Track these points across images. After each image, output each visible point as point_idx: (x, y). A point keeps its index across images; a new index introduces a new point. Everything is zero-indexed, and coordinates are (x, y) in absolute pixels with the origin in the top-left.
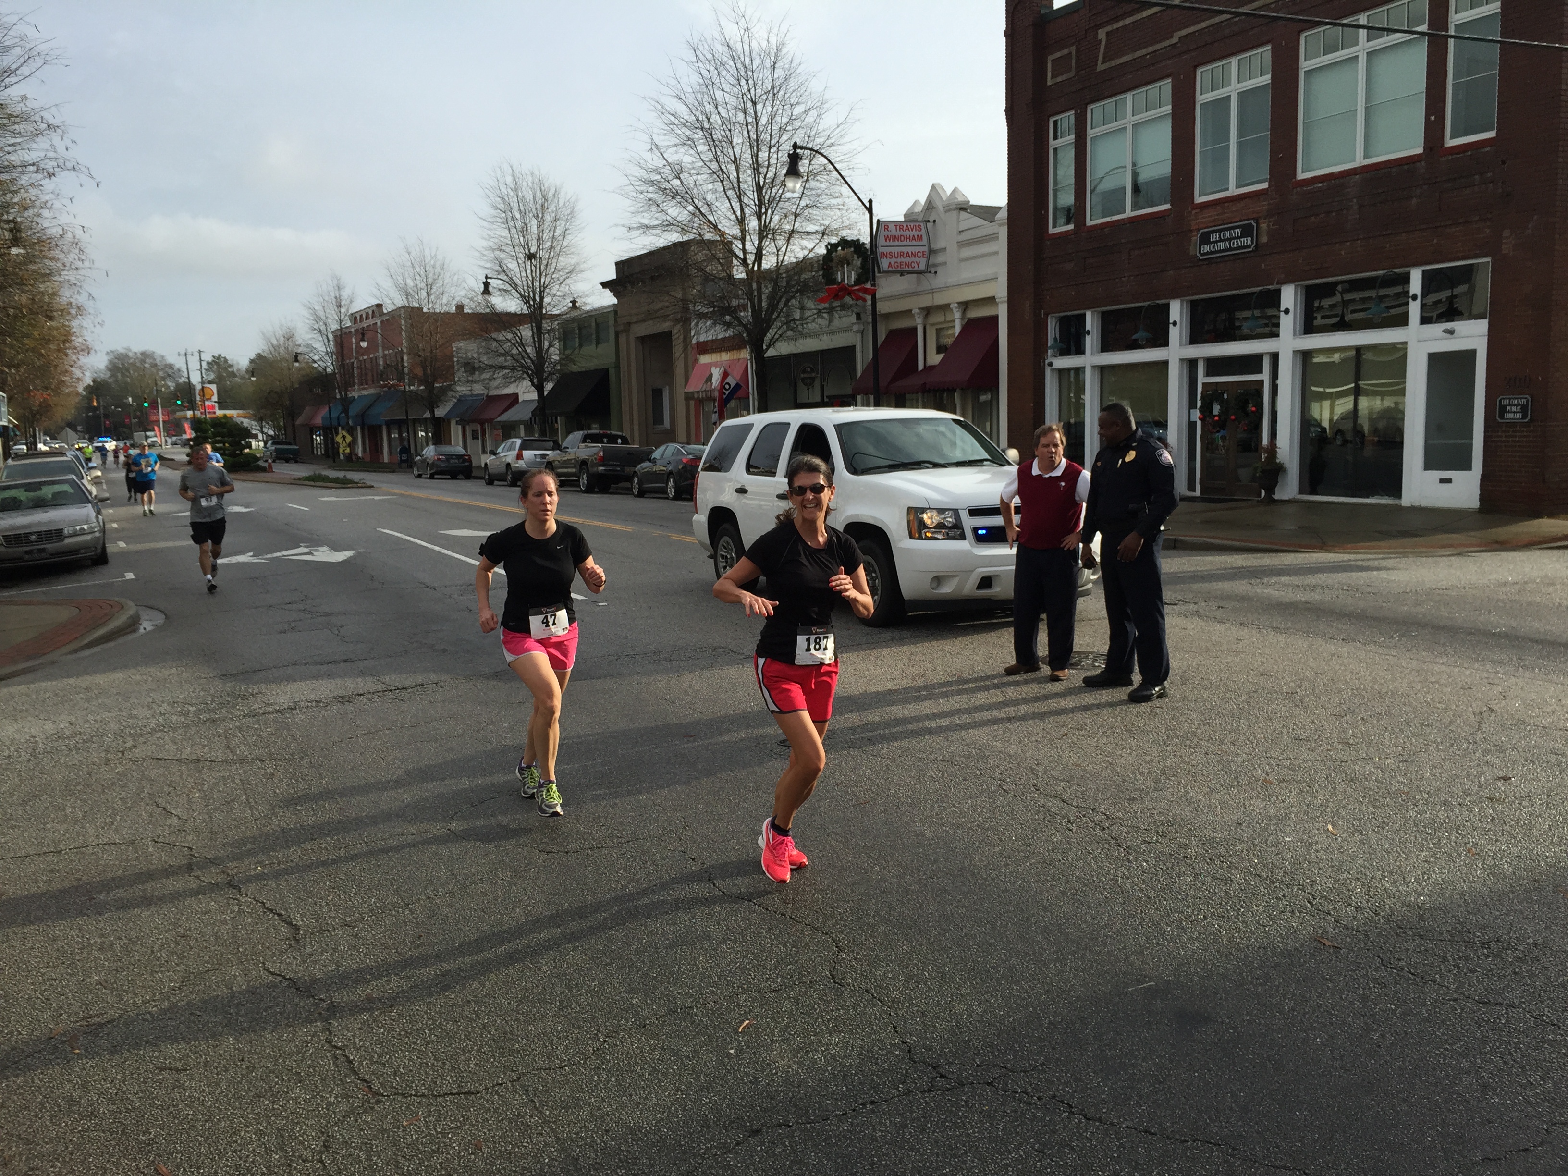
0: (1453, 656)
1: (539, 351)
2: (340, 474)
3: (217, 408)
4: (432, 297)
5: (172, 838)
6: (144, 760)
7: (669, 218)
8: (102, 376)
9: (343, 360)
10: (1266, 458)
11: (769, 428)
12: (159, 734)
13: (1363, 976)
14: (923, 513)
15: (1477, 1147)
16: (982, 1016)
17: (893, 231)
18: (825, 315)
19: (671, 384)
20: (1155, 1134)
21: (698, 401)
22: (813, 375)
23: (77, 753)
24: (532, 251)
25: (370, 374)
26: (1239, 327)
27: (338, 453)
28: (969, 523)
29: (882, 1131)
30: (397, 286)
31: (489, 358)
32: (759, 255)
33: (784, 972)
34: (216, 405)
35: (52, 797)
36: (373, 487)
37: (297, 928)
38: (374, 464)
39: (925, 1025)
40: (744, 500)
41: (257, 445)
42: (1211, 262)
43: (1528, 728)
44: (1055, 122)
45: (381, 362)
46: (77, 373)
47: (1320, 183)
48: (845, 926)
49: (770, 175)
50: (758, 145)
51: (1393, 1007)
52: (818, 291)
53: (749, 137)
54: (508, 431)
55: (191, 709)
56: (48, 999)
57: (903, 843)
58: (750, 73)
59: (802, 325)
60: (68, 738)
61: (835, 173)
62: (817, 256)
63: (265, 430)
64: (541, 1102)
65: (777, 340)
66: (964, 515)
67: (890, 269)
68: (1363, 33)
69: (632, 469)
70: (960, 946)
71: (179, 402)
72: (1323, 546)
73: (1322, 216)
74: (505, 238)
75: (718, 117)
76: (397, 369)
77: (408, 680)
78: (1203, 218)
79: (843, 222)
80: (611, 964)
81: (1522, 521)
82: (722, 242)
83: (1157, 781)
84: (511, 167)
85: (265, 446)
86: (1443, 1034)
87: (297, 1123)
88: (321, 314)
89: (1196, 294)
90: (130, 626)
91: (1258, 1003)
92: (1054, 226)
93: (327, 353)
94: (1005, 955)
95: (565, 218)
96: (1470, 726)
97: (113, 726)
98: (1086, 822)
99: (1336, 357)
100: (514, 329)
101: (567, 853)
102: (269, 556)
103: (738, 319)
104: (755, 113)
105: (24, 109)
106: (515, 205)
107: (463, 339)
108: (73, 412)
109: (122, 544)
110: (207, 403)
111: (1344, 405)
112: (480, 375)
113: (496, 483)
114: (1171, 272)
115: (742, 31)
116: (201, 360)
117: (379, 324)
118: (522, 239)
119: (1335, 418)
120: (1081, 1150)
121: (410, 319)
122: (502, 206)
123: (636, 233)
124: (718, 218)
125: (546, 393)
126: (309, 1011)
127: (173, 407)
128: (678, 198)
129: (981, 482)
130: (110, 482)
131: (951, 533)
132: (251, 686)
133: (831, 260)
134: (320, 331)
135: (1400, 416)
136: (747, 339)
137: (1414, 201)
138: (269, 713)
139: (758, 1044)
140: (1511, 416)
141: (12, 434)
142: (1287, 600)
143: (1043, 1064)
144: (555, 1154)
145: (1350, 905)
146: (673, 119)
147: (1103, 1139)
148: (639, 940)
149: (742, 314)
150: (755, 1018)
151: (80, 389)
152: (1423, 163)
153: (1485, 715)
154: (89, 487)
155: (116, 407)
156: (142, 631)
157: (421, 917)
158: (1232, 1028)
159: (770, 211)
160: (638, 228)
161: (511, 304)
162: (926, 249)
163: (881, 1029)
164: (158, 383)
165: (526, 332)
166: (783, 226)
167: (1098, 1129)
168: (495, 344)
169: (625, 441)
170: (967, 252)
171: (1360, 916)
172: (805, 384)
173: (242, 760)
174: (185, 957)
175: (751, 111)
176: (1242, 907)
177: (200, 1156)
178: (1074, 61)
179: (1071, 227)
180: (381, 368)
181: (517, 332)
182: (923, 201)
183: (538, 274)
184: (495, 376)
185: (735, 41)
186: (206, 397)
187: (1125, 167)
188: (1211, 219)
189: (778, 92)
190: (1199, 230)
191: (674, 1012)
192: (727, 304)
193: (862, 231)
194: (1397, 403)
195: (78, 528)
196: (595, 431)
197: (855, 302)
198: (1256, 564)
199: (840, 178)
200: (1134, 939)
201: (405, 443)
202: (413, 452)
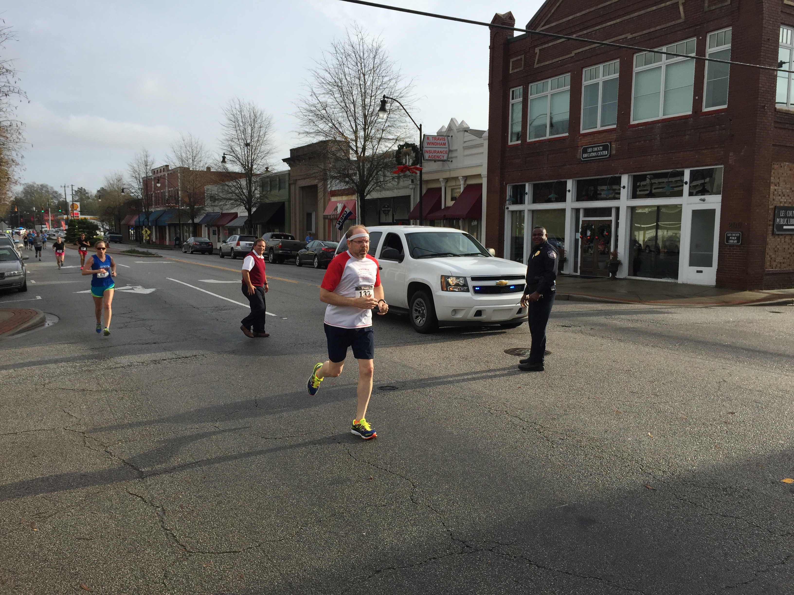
0: (705, 355)
1: (250, 192)
2: (145, 250)
3: (79, 214)
4: (195, 163)
5: (74, 428)
6: (56, 389)
7: (319, 129)
8: (20, 196)
9: (147, 192)
10: (612, 258)
12: (62, 377)
13: (667, 503)
14: (448, 278)
15: (723, 582)
16: (485, 519)
17: (431, 140)
18: (396, 180)
19: (316, 210)
20: (571, 574)
21: (330, 220)
22: (389, 209)
23: (20, 385)
24: (248, 142)
25: (161, 199)
26: (601, 194)
27: (143, 239)
28: (471, 284)
29: (440, 572)
30: (177, 157)
31: (224, 195)
32: (364, 149)
33: (388, 497)
35: (9, 406)
36: (162, 257)
37: (142, 472)
38: (161, 245)
39: (458, 523)
41: (101, 234)
42: (587, 162)
43: (742, 390)
44: (513, 91)
45: (167, 194)
46: (10, 194)
47: (641, 126)
48: (416, 476)
49: (371, 110)
50: (365, 95)
51: (682, 517)
52: (392, 168)
53: (361, 91)
54: (232, 231)
55: (77, 365)
57: (443, 437)
58: (362, 60)
59: (384, 184)
60: (14, 377)
61: (404, 111)
62: (393, 151)
63: (105, 226)
64: (271, 556)
65: (372, 191)
66: (469, 280)
67: (429, 159)
68: (664, 56)
69: (296, 252)
70: (473, 486)
71: (60, 211)
72: (640, 301)
73: (642, 142)
74: (234, 135)
75: (346, 80)
76: (175, 198)
77: (188, 353)
78: (584, 141)
79: (406, 135)
80: (301, 492)
81: (737, 292)
82: (345, 142)
83: (565, 411)
84: (239, 100)
85: (104, 235)
86: (706, 530)
87: (150, 565)
88: (137, 169)
89: (580, 177)
90: (41, 323)
91: (618, 515)
92: (511, 141)
93: (139, 189)
94: (496, 491)
95: (265, 127)
96: (715, 388)
97: (38, 372)
98: (532, 429)
99: (646, 210)
100: (237, 180)
101: (276, 438)
103: (352, 180)
104: (365, 79)
106: (240, 119)
107: (210, 184)
108: (4, 213)
109: (33, 282)
110: (75, 212)
111: (651, 234)
112: (219, 202)
113: (225, 257)
114: (568, 166)
115: (360, 40)
116: (72, 190)
117: (166, 175)
118: (243, 136)
119: (646, 240)
120: (536, 581)
121: (183, 173)
122: (233, 119)
123: (302, 136)
124: (344, 130)
125: (252, 213)
126: (152, 512)
127: (56, 213)
128: (324, 120)
129: (475, 264)
131: (462, 289)
132: (107, 354)
133: (400, 153)
134: (136, 178)
135: (677, 240)
136: (356, 190)
137: (687, 137)
138: (118, 368)
139: (377, 531)
140: (731, 241)
142: (624, 326)
143: (516, 541)
144: (280, 581)
145: (660, 470)
146: (323, 80)
147: (546, 576)
148: (315, 481)
149: (354, 177)
150: (375, 518)
152: (692, 119)
153: (722, 383)
154: (18, 252)
155: (27, 212)
156: (47, 325)
157: (205, 469)
158: (606, 526)
159: (370, 128)
160: (303, 133)
161: (236, 168)
162: (447, 149)
163: (437, 524)
164: (50, 201)
165: (243, 182)
166: (376, 135)
167: (543, 571)
168: (226, 188)
169: (293, 238)
170: (467, 152)
171: (665, 476)
172: (385, 214)
173: (106, 391)
174: (86, 485)
175: (362, 78)
176: (608, 470)
177: (102, 581)
178: (523, 62)
179: (519, 142)
180: (167, 197)
181: (239, 182)
182: (446, 126)
183: (250, 154)
184: (227, 203)
185: (356, 44)
186: (75, 209)
187: (547, 114)
188: (588, 141)
189: (376, 70)
190: (582, 146)
191: (334, 515)
192: (347, 173)
193: (416, 139)
194: (676, 234)
195: (12, 272)
196: (277, 233)
197: (411, 174)
198: (608, 309)
199: (406, 113)
200: (557, 484)
201: (178, 235)
202: (182, 240)
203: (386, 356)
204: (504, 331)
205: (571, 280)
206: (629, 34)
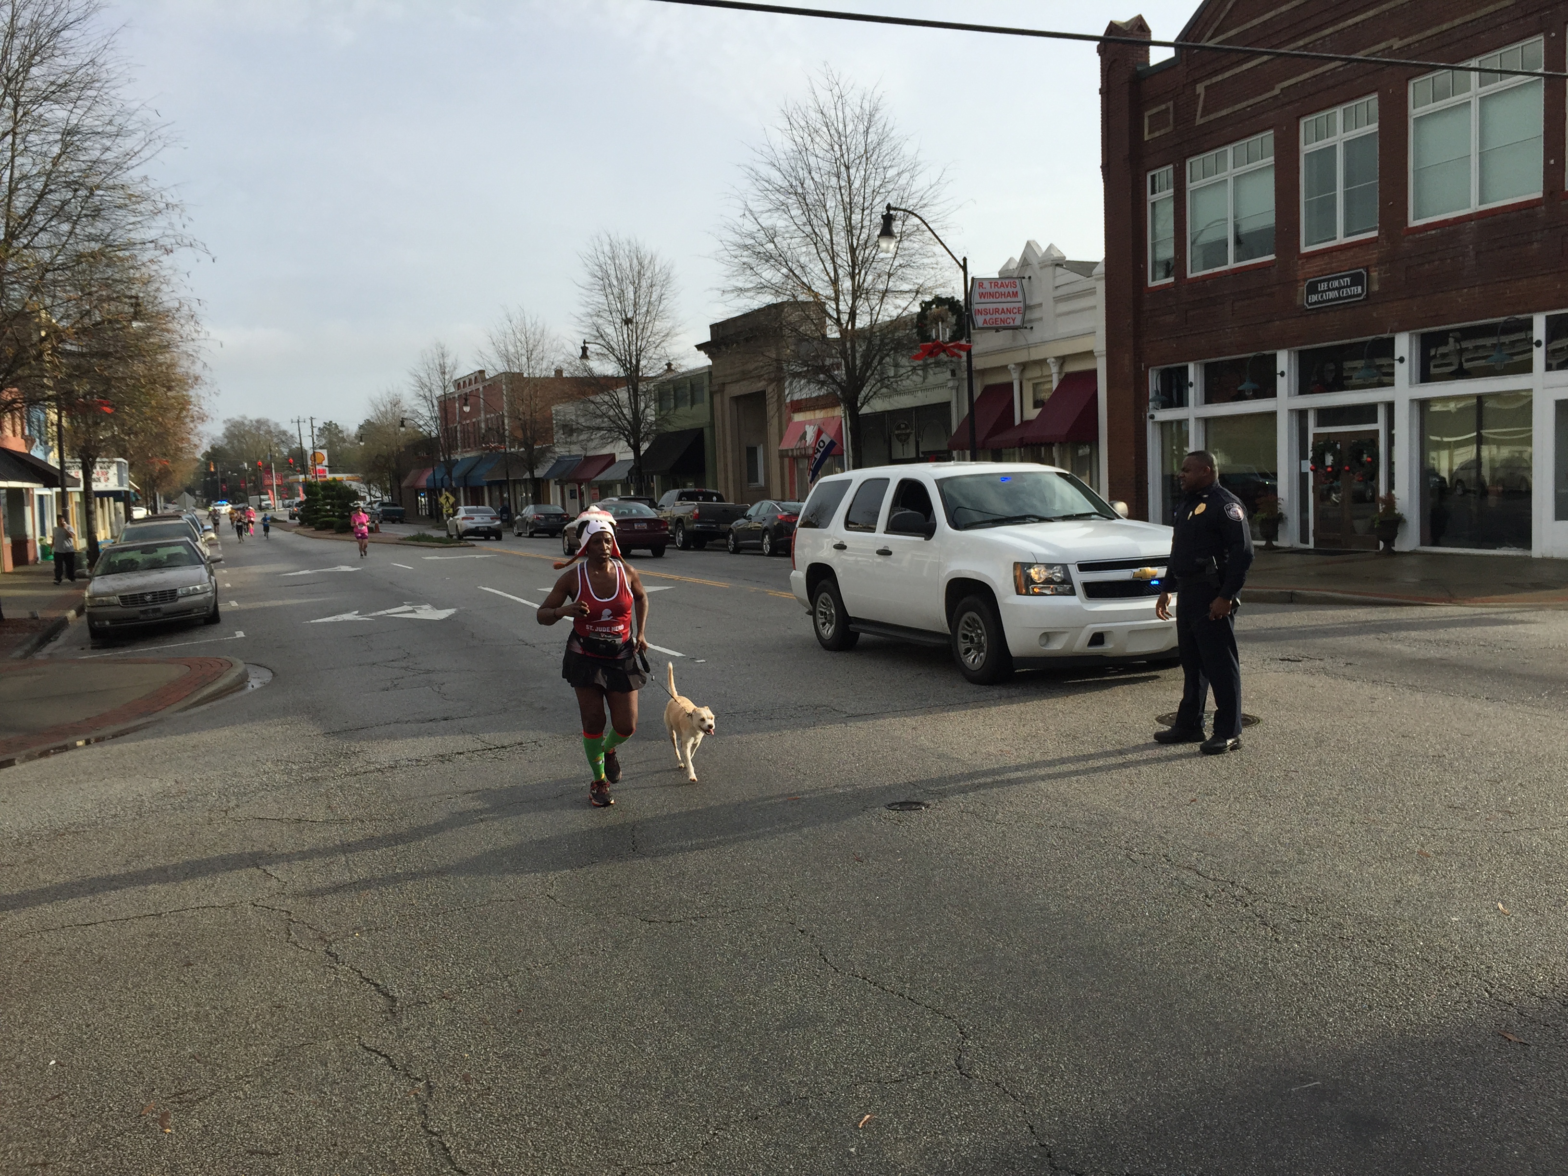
1: (636, 412)
3: (327, 472)
4: (532, 363)
5: (272, 901)
6: (247, 819)
7: (763, 281)
8: (220, 443)
9: (447, 424)
10: (1384, 509)
11: (867, 484)
12: (260, 794)
14: (1030, 568)
16: (1128, 1117)
17: (988, 287)
18: (920, 372)
19: (765, 442)
21: (792, 458)
22: (908, 431)
23: (182, 812)
24: (628, 316)
25: (472, 437)
27: (442, 514)
28: (1079, 578)
30: (499, 352)
31: (586, 420)
32: (853, 315)
33: (905, 1061)
34: (327, 469)
35: (155, 857)
36: (474, 546)
37: (393, 999)
39: (1065, 1126)
40: (843, 555)
42: (1320, 310)
44: (1153, 177)
45: (483, 425)
46: (195, 440)
47: (1433, 229)
48: (969, 1009)
49: (864, 236)
50: (851, 208)
52: (911, 348)
53: (843, 200)
54: (605, 489)
55: (294, 767)
56: (140, 1073)
57: (1027, 919)
58: (843, 139)
59: (897, 382)
60: (174, 797)
61: (929, 233)
62: (911, 315)
63: (373, 492)
65: (871, 397)
66: (1073, 570)
67: (985, 325)
68: (1475, 76)
69: (727, 526)
70: (1097, 1035)
71: (292, 467)
72: (1451, 599)
73: (1437, 263)
74: (603, 304)
75: (811, 182)
76: (498, 432)
77: (508, 739)
78: (1309, 268)
79: (936, 281)
80: (718, 1046)
82: (816, 303)
83: (1300, 852)
84: (609, 236)
88: (426, 380)
89: (1304, 344)
90: (237, 685)
91: (1442, 1108)
92: (1154, 279)
93: (432, 418)
94: (1149, 1047)
95: (661, 284)
97: (218, 784)
98: (1226, 898)
99: (1452, 406)
100: (611, 391)
101: (670, 922)
102: (374, 614)
103: (832, 378)
104: (849, 177)
105: (145, 189)
106: (612, 272)
107: (563, 403)
108: (192, 477)
109: (234, 604)
110: (318, 467)
111: (1466, 455)
112: (578, 436)
114: (1277, 322)
115: (836, 99)
116: (312, 426)
117: (481, 389)
118: (619, 305)
119: (1455, 468)
121: (511, 383)
122: (599, 274)
123: (731, 296)
124: (812, 279)
125: (642, 453)
126: (405, 1091)
127: (286, 472)
128: (772, 262)
129: (1087, 536)
130: (225, 544)
131: (1060, 589)
132: (353, 744)
133: (926, 318)
134: (425, 397)
135: (1525, 465)
136: (841, 396)
137: (1536, 246)
138: (370, 772)
139: (881, 1143)
141: (134, 499)
142: (1420, 656)
145: (1534, 994)
146: (767, 185)
148: (747, 1020)
149: (836, 372)
150: (875, 1113)
151: (199, 456)
152: (1543, 208)
154: (203, 549)
155: (232, 473)
156: (250, 688)
157: (521, 991)
158: (1415, 1137)
159: (863, 272)
160: (732, 291)
161: (608, 368)
162: (1021, 305)
163: (1015, 1129)
164: (272, 449)
165: (623, 394)
166: (877, 286)
168: (592, 406)
169: (720, 498)
170: (1063, 307)
171: (1546, 1008)
172: (900, 441)
173: (342, 821)
174: (280, 1029)
175: (844, 175)
176: (1411, 995)
178: (1171, 116)
179: (1171, 280)
180: (483, 431)
181: (614, 394)
182: (1018, 257)
183: (634, 338)
184: (593, 437)
185: (829, 108)
186: (317, 461)
187: (1226, 219)
188: (1319, 268)
189: (871, 156)
190: (1305, 280)
191: (788, 1103)
192: (821, 364)
193: (956, 288)
194: (1521, 452)
195: (191, 588)
196: (690, 488)
197: (950, 359)
198: (1381, 618)
199: (934, 237)
200: (1293, 1030)
201: (506, 503)
202: (513, 511)
203: (904, 735)
204: (1154, 673)
205: (1296, 558)
206: (1397, 38)
